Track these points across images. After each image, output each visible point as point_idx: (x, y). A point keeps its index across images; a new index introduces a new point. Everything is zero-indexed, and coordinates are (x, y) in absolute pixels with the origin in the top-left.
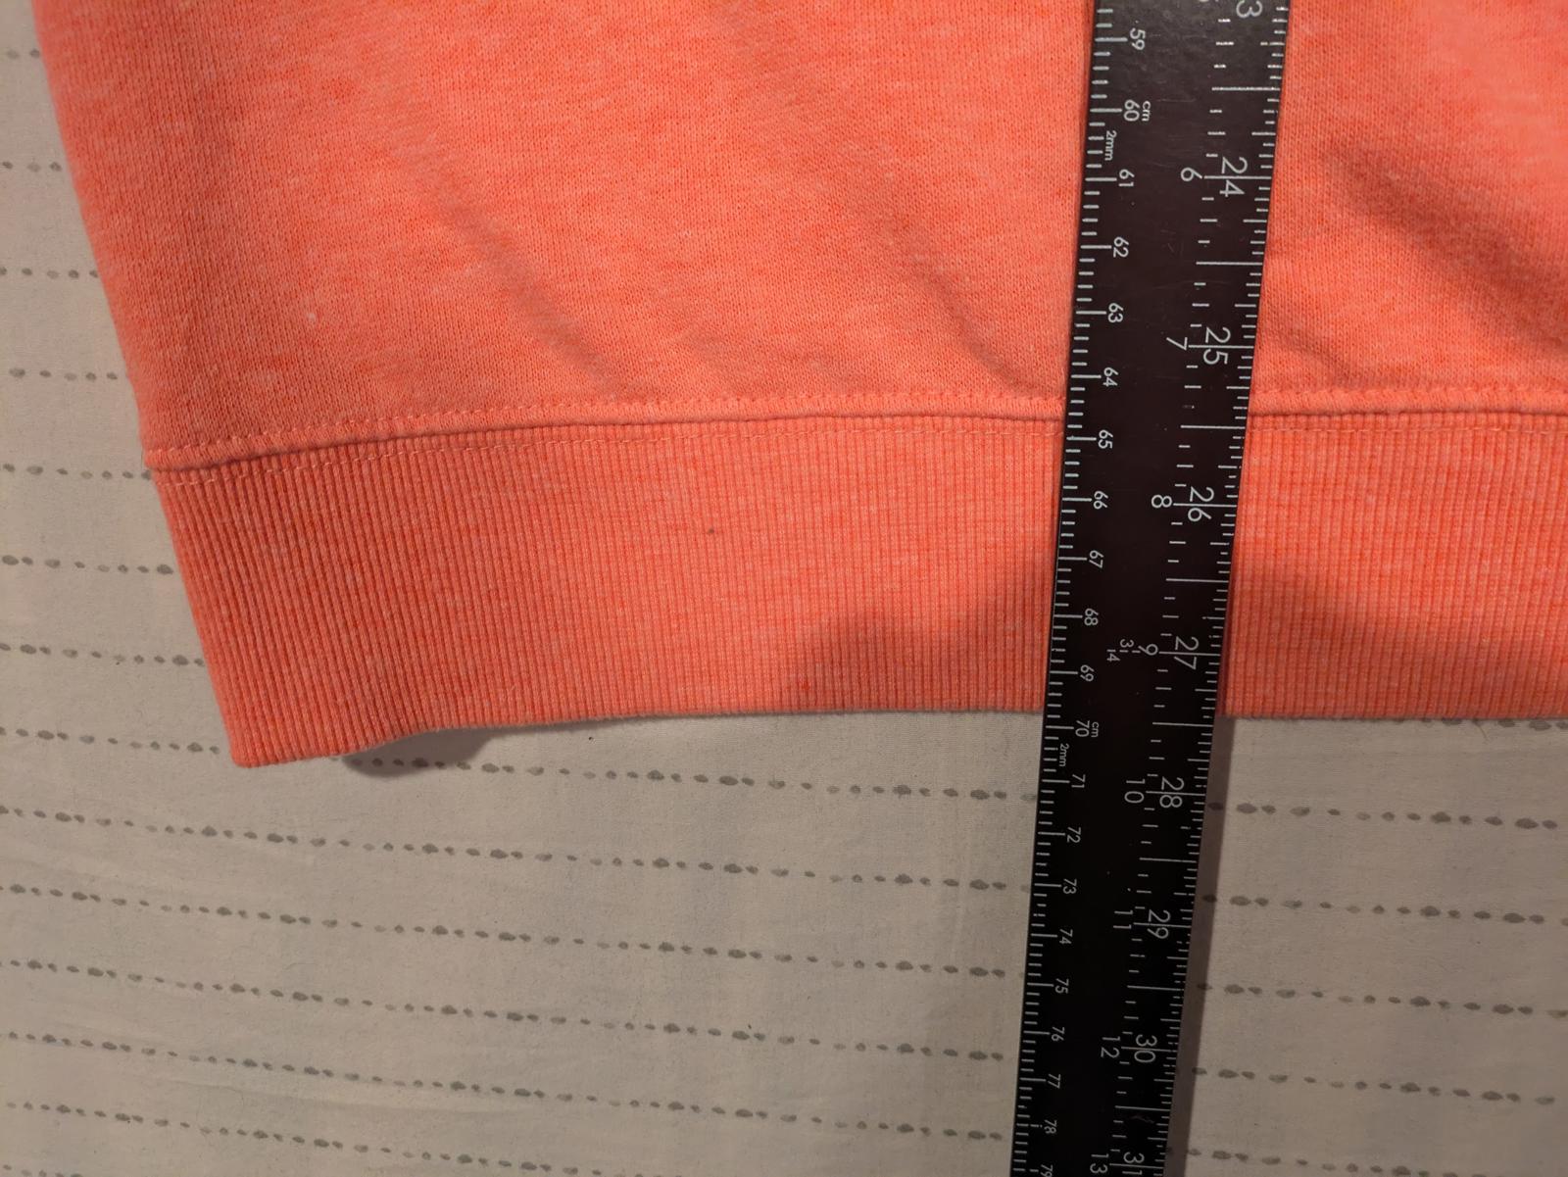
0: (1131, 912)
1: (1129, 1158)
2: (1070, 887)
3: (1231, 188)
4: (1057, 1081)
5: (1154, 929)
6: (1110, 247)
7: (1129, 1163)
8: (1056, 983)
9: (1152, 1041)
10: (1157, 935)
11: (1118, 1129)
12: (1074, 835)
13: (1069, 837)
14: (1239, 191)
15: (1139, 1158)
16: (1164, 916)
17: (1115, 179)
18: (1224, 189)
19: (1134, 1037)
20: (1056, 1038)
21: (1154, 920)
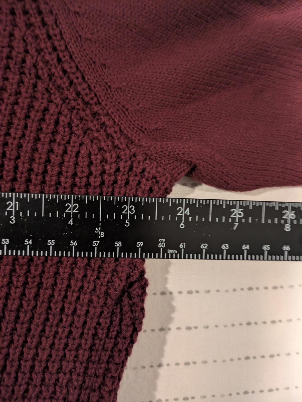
3: (187, 212)
6: (204, 250)
14: (188, 209)
17: (183, 250)
18: (187, 214)
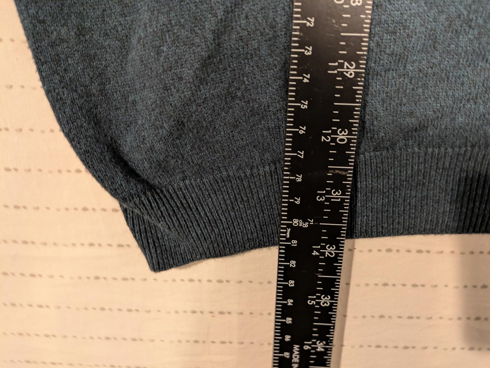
0: (336, 64)
1: (334, 193)
2: (308, 51)
4: (302, 154)
5: (347, 72)
7: (334, 195)
8: (302, 103)
9: (345, 132)
10: (348, 75)
11: (330, 178)
12: (310, 22)
13: (308, 24)
15: (339, 193)
16: (352, 65)
19: (337, 130)
20: (301, 132)
21: (348, 68)
